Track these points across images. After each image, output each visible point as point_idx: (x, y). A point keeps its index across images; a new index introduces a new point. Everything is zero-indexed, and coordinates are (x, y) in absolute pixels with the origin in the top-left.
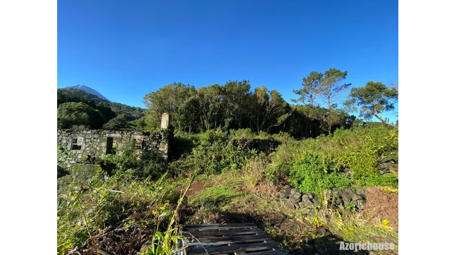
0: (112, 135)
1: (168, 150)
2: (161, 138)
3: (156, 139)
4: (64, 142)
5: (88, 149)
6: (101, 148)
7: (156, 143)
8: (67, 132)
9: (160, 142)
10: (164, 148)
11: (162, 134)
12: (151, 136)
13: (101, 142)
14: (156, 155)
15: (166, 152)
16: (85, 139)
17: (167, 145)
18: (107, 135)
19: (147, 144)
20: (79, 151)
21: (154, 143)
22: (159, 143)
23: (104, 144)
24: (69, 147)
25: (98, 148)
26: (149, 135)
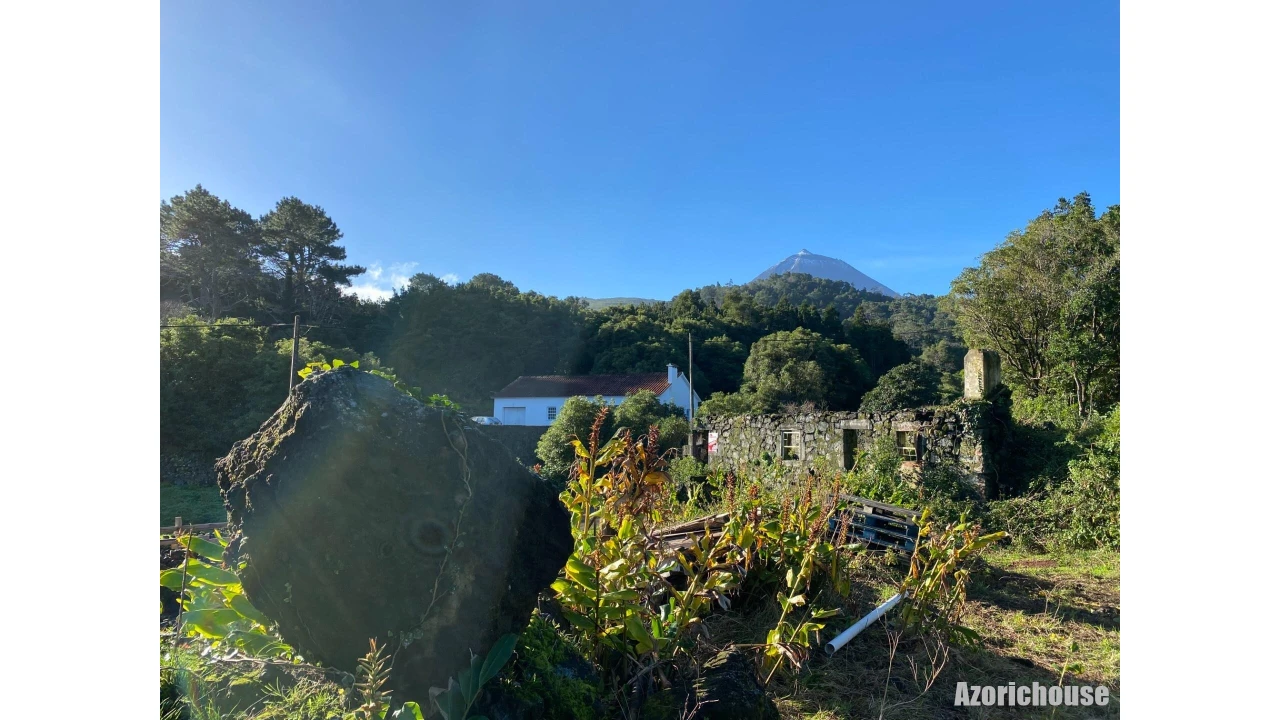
0: (853, 424)
1: (986, 466)
2: (961, 428)
3: (947, 432)
4: (770, 441)
5: (810, 458)
6: (833, 454)
7: (950, 443)
8: (773, 420)
9: (959, 441)
10: (972, 458)
11: (962, 415)
12: (936, 421)
13: (832, 442)
14: (953, 477)
15: (979, 469)
16: (804, 435)
17: (979, 447)
18: (843, 423)
19: (929, 446)
20: (796, 464)
21: (946, 443)
22: (957, 442)
23: (839, 446)
24: (778, 452)
25: (828, 457)
26: (931, 420)
